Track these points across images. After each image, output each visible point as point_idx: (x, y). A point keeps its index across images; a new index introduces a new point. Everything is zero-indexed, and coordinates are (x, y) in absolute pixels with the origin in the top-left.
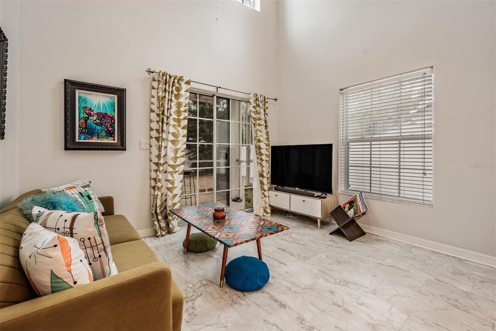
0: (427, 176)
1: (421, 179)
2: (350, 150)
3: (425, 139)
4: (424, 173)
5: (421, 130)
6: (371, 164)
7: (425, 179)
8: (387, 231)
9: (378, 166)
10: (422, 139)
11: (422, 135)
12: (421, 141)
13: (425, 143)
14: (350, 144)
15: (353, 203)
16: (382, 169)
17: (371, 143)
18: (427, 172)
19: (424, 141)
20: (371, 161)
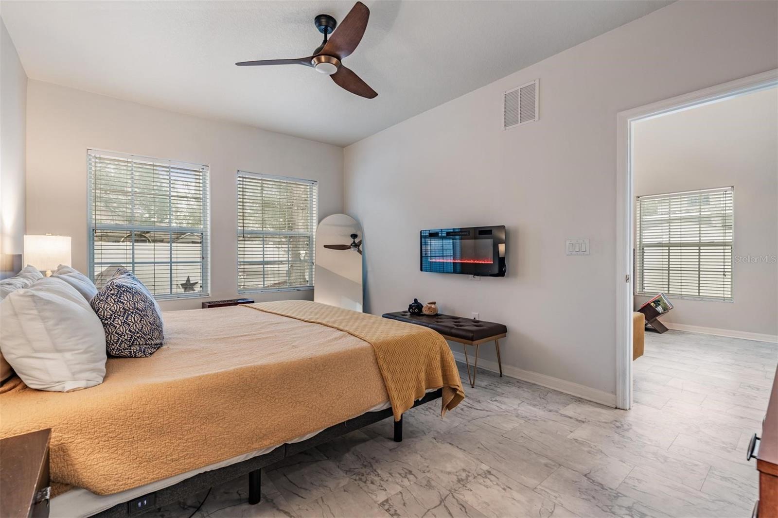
0: (727, 277)
1: (722, 280)
2: (645, 254)
3: (725, 246)
4: (724, 275)
5: (722, 238)
6: (669, 267)
7: (725, 280)
8: (685, 325)
9: (680, 269)
10: (723, 246)
11: (723, 242)
12: (722, 248)
13: (725, 249)
14: (645, 249)
15: (659, 302)
16: (683, 272)
17: (669, 248)
18: (726, 274)
19: (724, 248)
20: (669, 264)
